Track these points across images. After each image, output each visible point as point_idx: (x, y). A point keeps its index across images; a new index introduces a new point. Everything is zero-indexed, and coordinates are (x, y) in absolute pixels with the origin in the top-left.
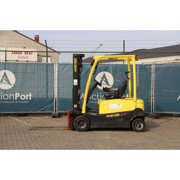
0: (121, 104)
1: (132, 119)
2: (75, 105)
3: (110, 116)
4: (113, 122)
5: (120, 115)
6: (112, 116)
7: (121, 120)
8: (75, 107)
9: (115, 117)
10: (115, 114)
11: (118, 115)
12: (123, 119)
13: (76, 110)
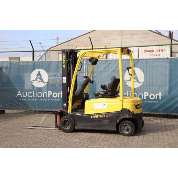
0: (106, 104)
1: (118, 121)
2: (64, 104)
3: (95, 117)
4: (99, 123)
5: (105, 116)
6: (97, 117)
7: (106, 121)
8: (64, 106)
9: (100, 118)
10: (100, 115)
11: (103, 116)
12: (108, 120)
13: (65, 109)
